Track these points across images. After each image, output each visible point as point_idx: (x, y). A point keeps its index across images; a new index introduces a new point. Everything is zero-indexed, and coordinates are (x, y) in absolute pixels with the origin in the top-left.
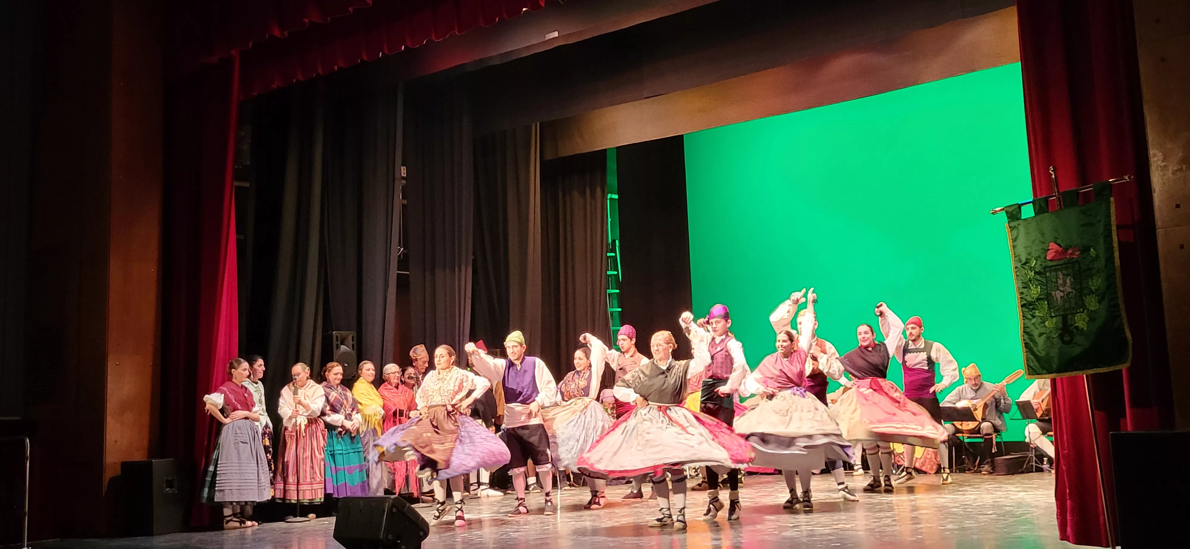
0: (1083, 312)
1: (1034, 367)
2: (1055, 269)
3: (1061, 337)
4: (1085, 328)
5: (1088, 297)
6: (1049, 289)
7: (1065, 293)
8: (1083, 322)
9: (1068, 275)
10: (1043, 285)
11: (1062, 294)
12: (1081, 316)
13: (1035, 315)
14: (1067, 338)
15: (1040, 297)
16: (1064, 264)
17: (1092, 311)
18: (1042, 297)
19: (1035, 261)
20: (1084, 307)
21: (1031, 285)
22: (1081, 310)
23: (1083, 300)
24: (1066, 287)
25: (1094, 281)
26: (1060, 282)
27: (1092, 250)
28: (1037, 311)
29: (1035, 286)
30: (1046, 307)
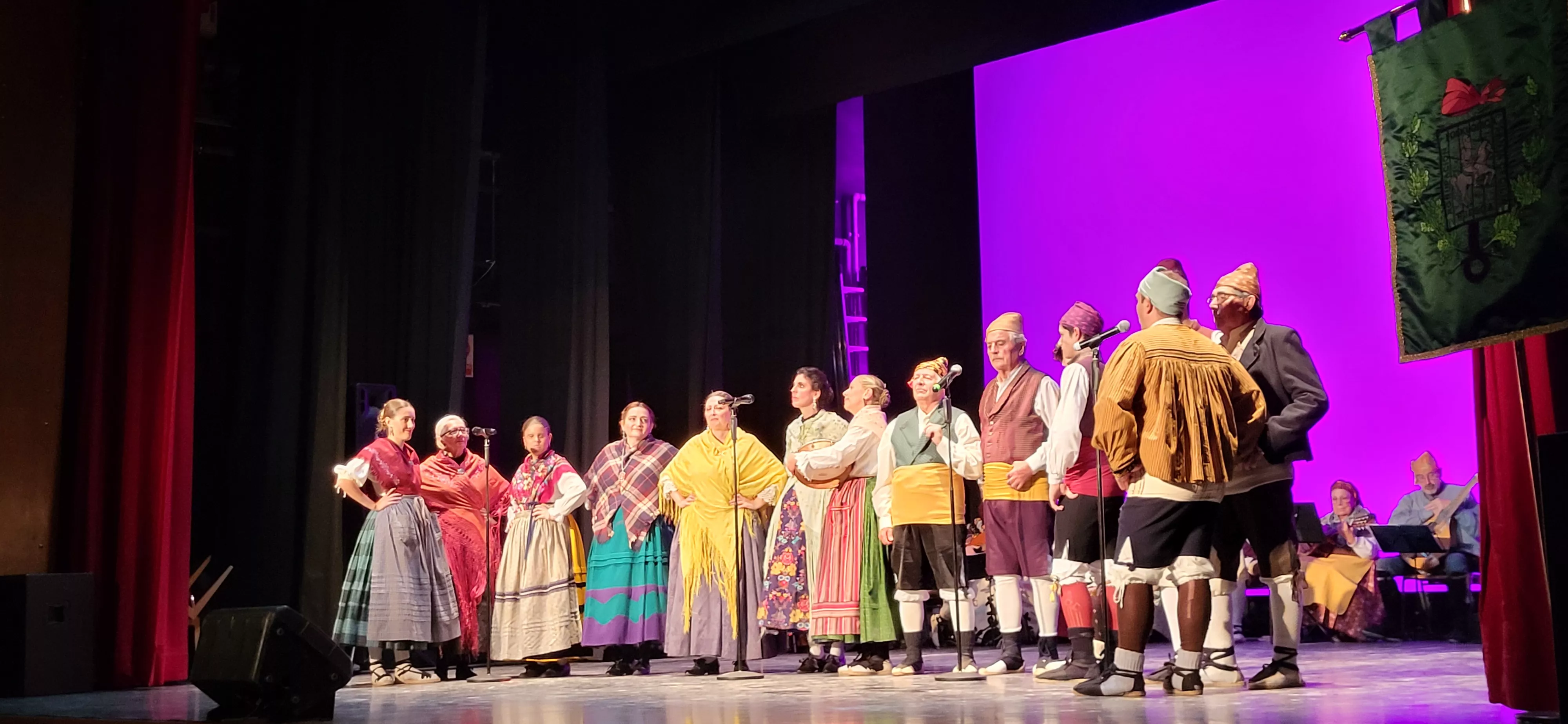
0: (1509, 211)
1: (1416, 338)
2: (1455, 132)
3: (1466, 266)
4: (1513, 244)
5: (1519, 178)
6: (1444, 174)
7: (1476, 176)
8: (1508, 232)
9: (1482, 140)
10: (1436, 168)
11: (1469, 180)
12: (1505, 219)
13: (1418, 231)
14: (1476, 268)
15: (1429, 192)
16: (1473, 119)
17: (1527, 207)
18: (1432, 191)
19: (1419, 121)
20: (1511, 200)
21: (1411, 171)
22: (1506, 207)
23: (1509, 185)
24: (1477, 166)
25: (1532, 144)
26: (1467, 155)
27: (1529, 81)
28: (1422, 224)
29: (1418, 172)
30: (1439, 212)
